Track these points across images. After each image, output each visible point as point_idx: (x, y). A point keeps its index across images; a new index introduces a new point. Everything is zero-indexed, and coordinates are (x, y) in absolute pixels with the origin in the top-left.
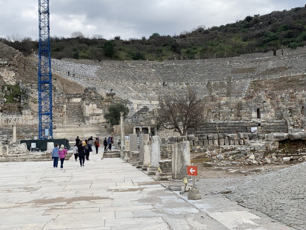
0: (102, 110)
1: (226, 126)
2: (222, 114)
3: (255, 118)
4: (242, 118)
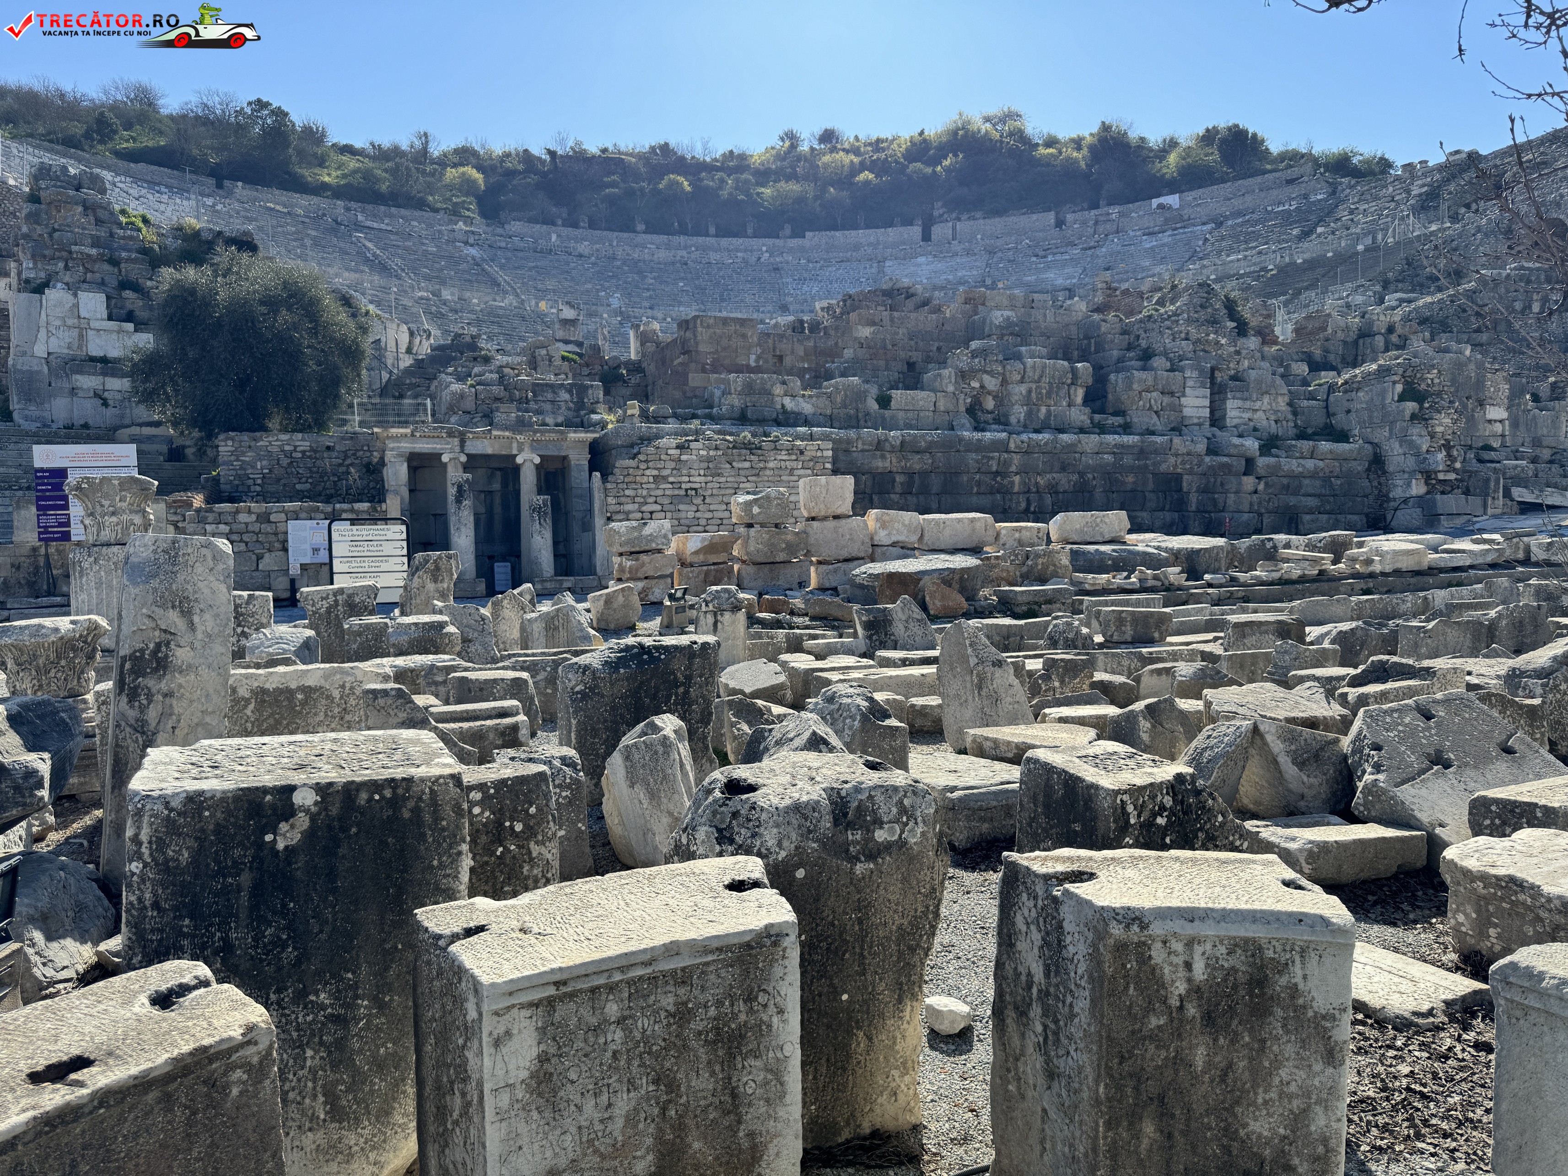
2: (1023, 389)
3: (1200, 425)
4: (1135, 420)
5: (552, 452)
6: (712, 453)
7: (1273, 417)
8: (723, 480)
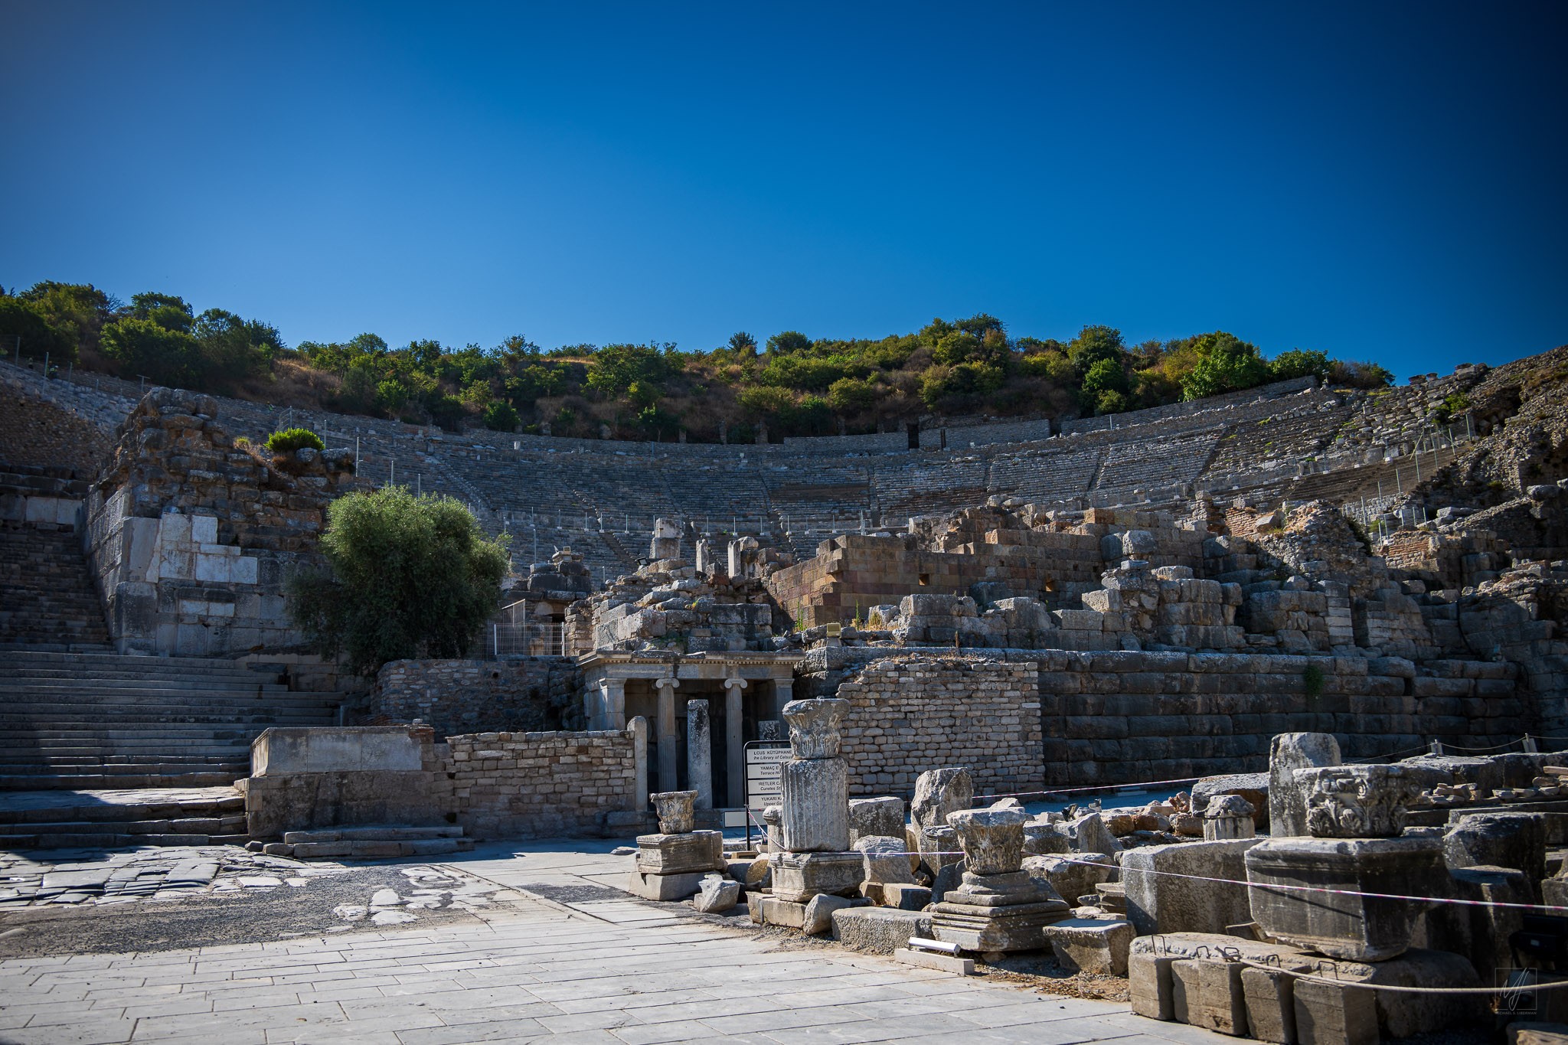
0: (253, 562)
1: (1241, 689)
2: (1181, 608)
3: (1346, 644)
4: (1287, 639)
5: (758, 676)
6: (928, 675)
7: (1411, 636)
8: (939, 702)
